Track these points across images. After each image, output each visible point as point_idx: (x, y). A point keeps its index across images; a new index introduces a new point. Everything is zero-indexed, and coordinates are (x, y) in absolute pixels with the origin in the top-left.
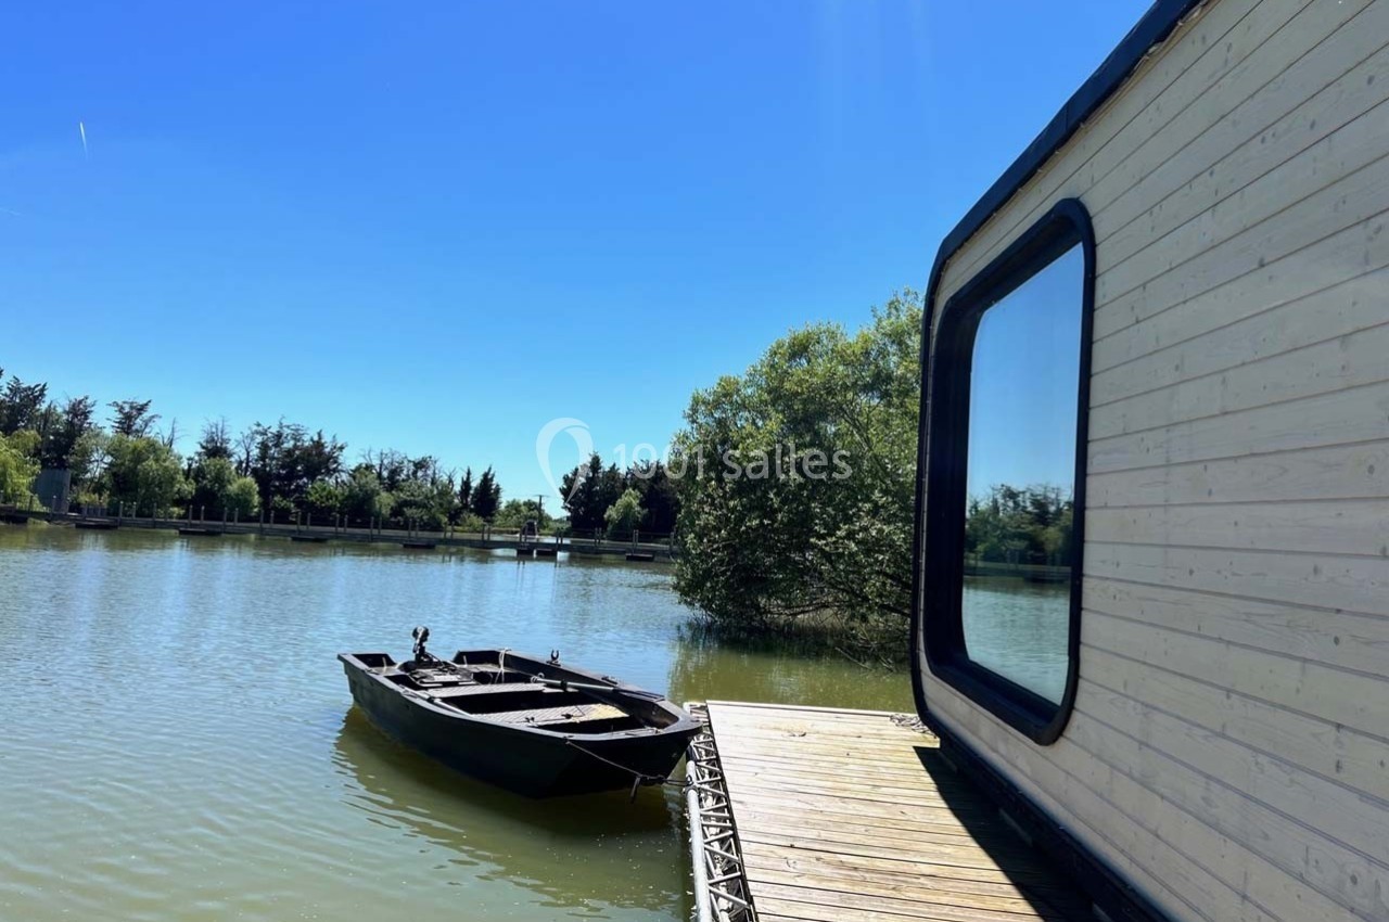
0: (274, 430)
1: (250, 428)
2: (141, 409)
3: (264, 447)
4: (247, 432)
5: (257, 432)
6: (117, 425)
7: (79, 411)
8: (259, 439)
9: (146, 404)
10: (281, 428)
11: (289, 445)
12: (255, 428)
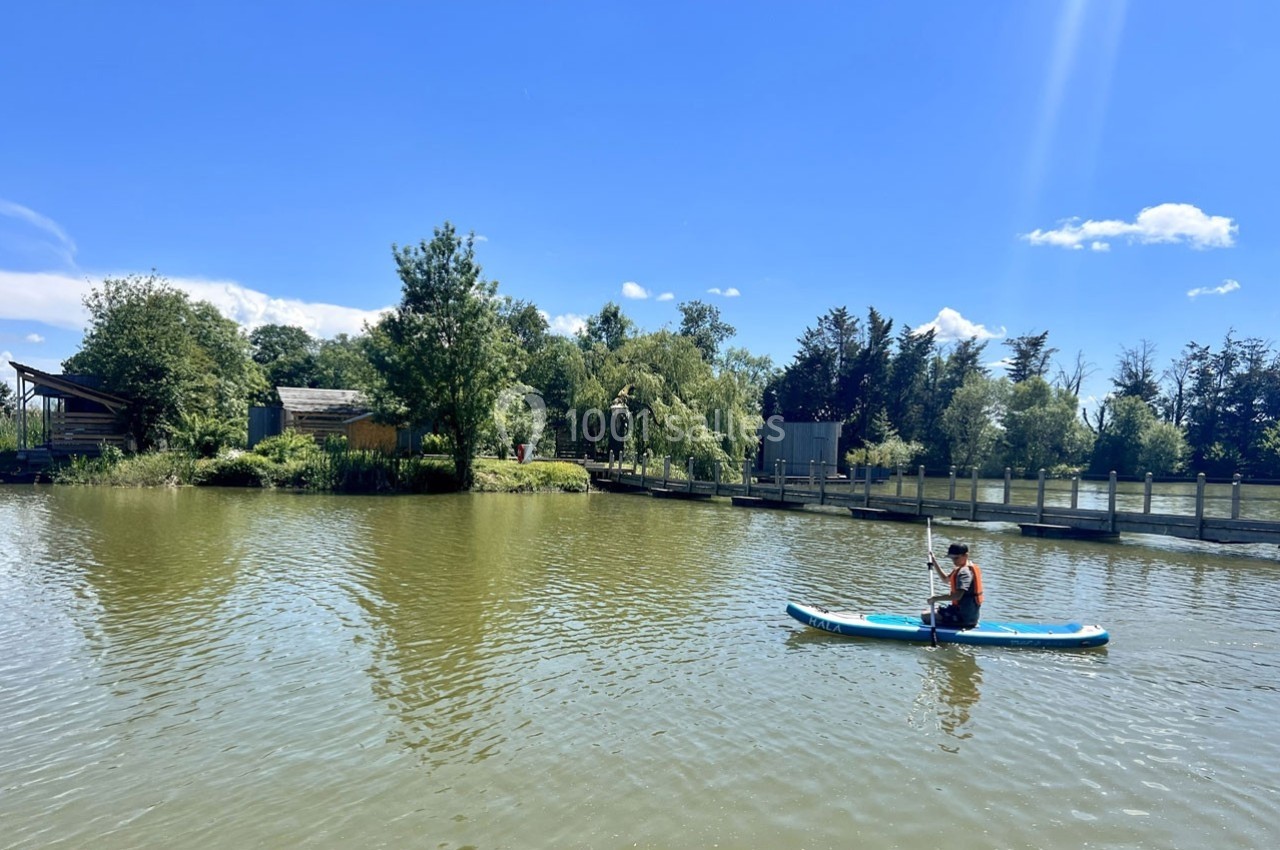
0: (1217, 349)
1: (1183, 352)
2: (1036, 343)
3: (1204, 377)
4: (1180, 358)
5: (1194, 357)
6: (1014, 367)
7: (966, 358)
8: (1196, 365)
9: (1043, 337)
10: (1229, 347)
11: (1242, 368)
12: (1190, 352)
